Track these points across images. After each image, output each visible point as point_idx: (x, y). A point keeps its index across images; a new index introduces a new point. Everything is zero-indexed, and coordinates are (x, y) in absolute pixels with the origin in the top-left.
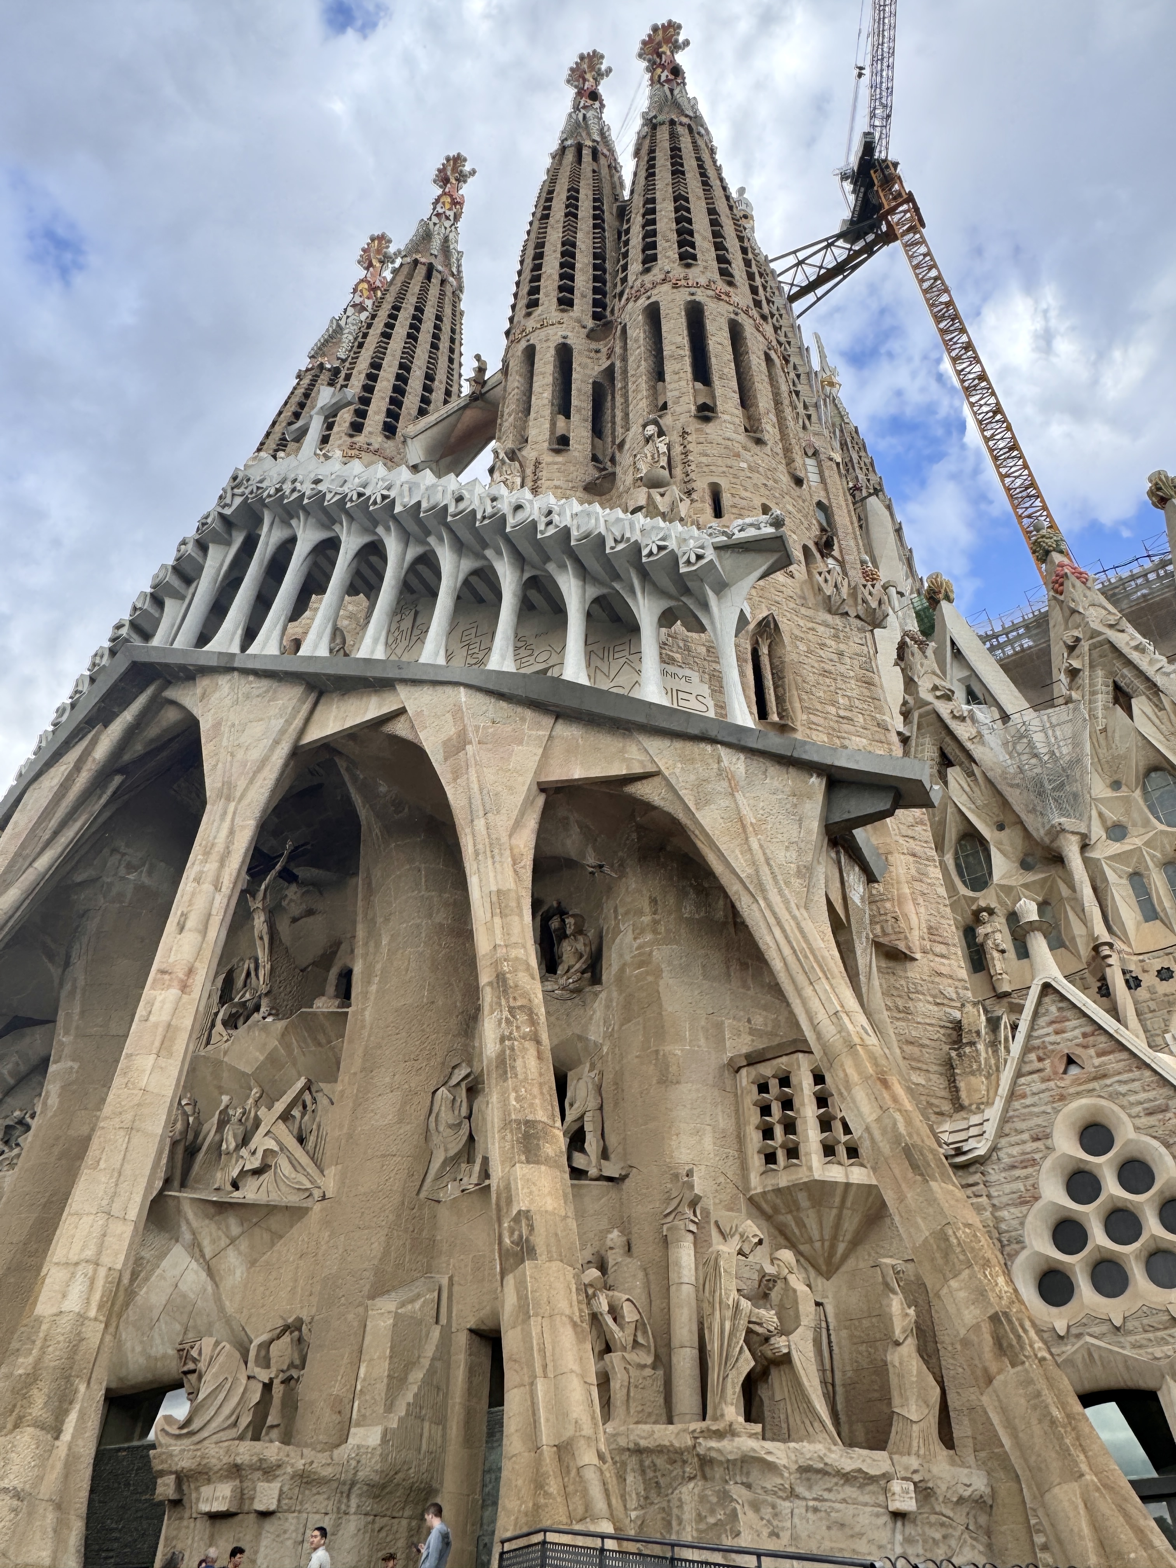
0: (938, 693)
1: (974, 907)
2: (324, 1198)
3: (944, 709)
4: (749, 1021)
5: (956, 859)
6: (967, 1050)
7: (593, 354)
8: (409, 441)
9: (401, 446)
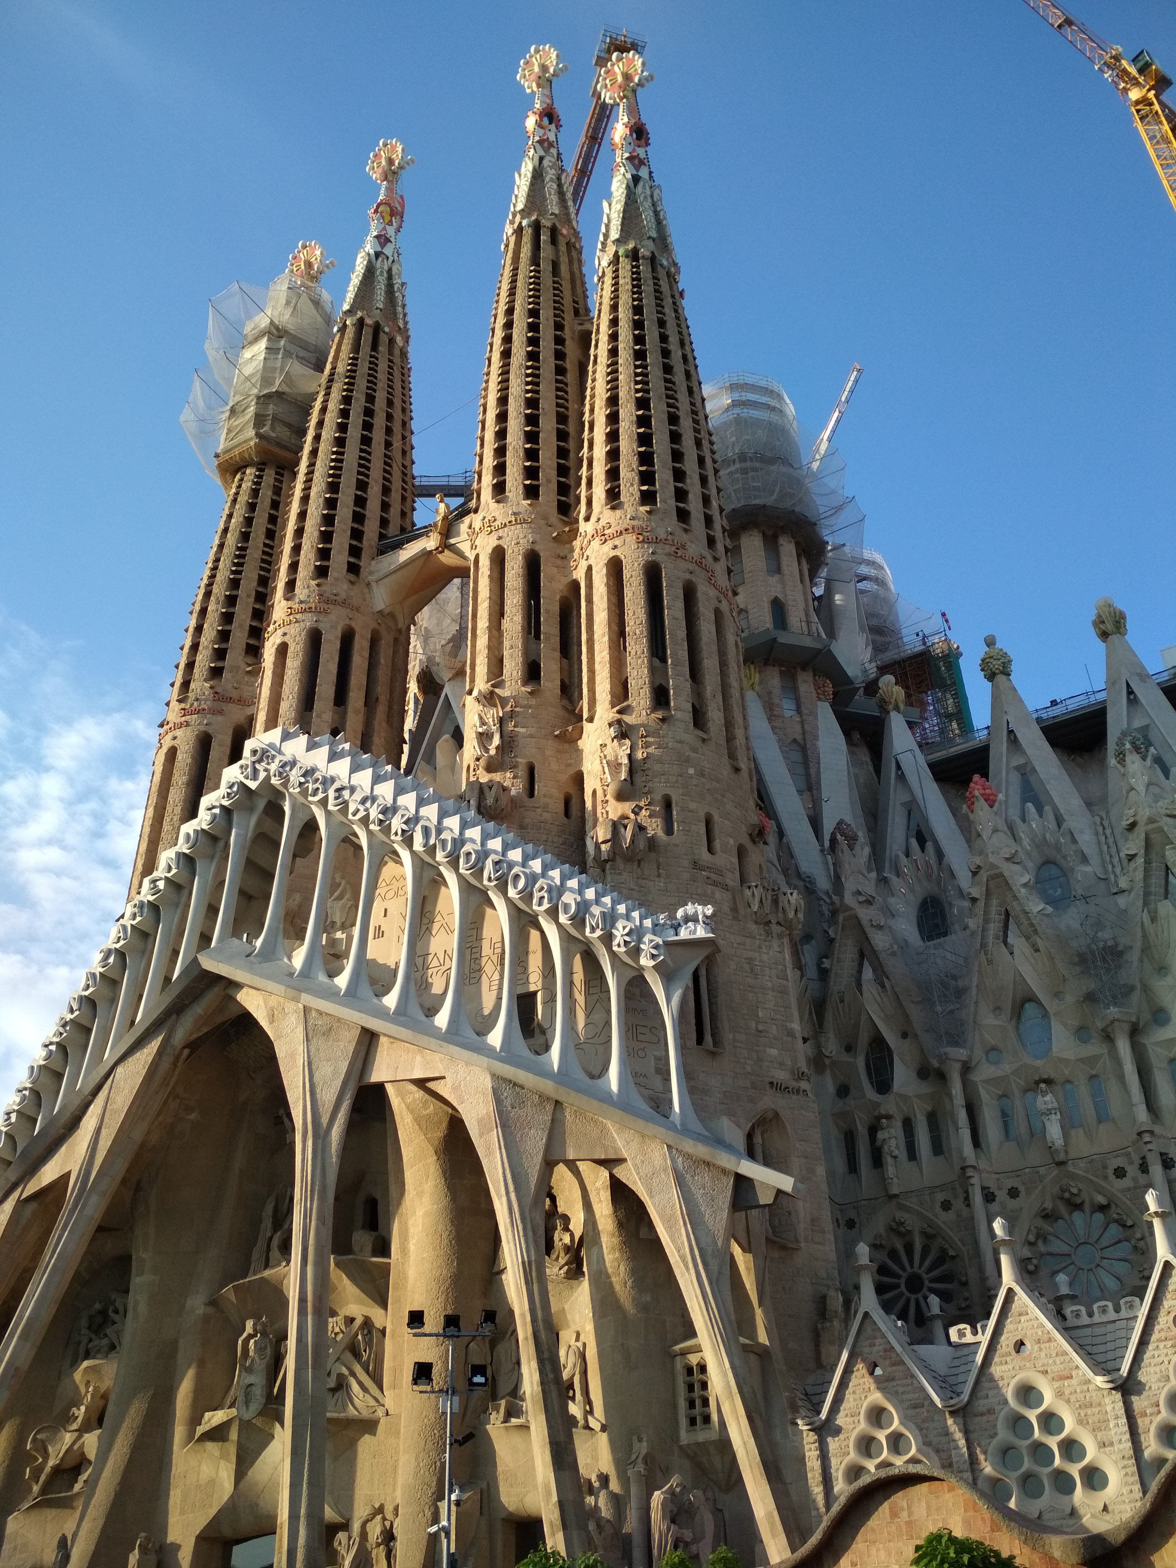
0: (861, 899)
1: (876, 1114)
2: (387, 1414)
3: (863, 914)
5: (867, 1061)
6: (828, 1325)
7: (559, 562)
8: (373, 584)
9: (366, 590)
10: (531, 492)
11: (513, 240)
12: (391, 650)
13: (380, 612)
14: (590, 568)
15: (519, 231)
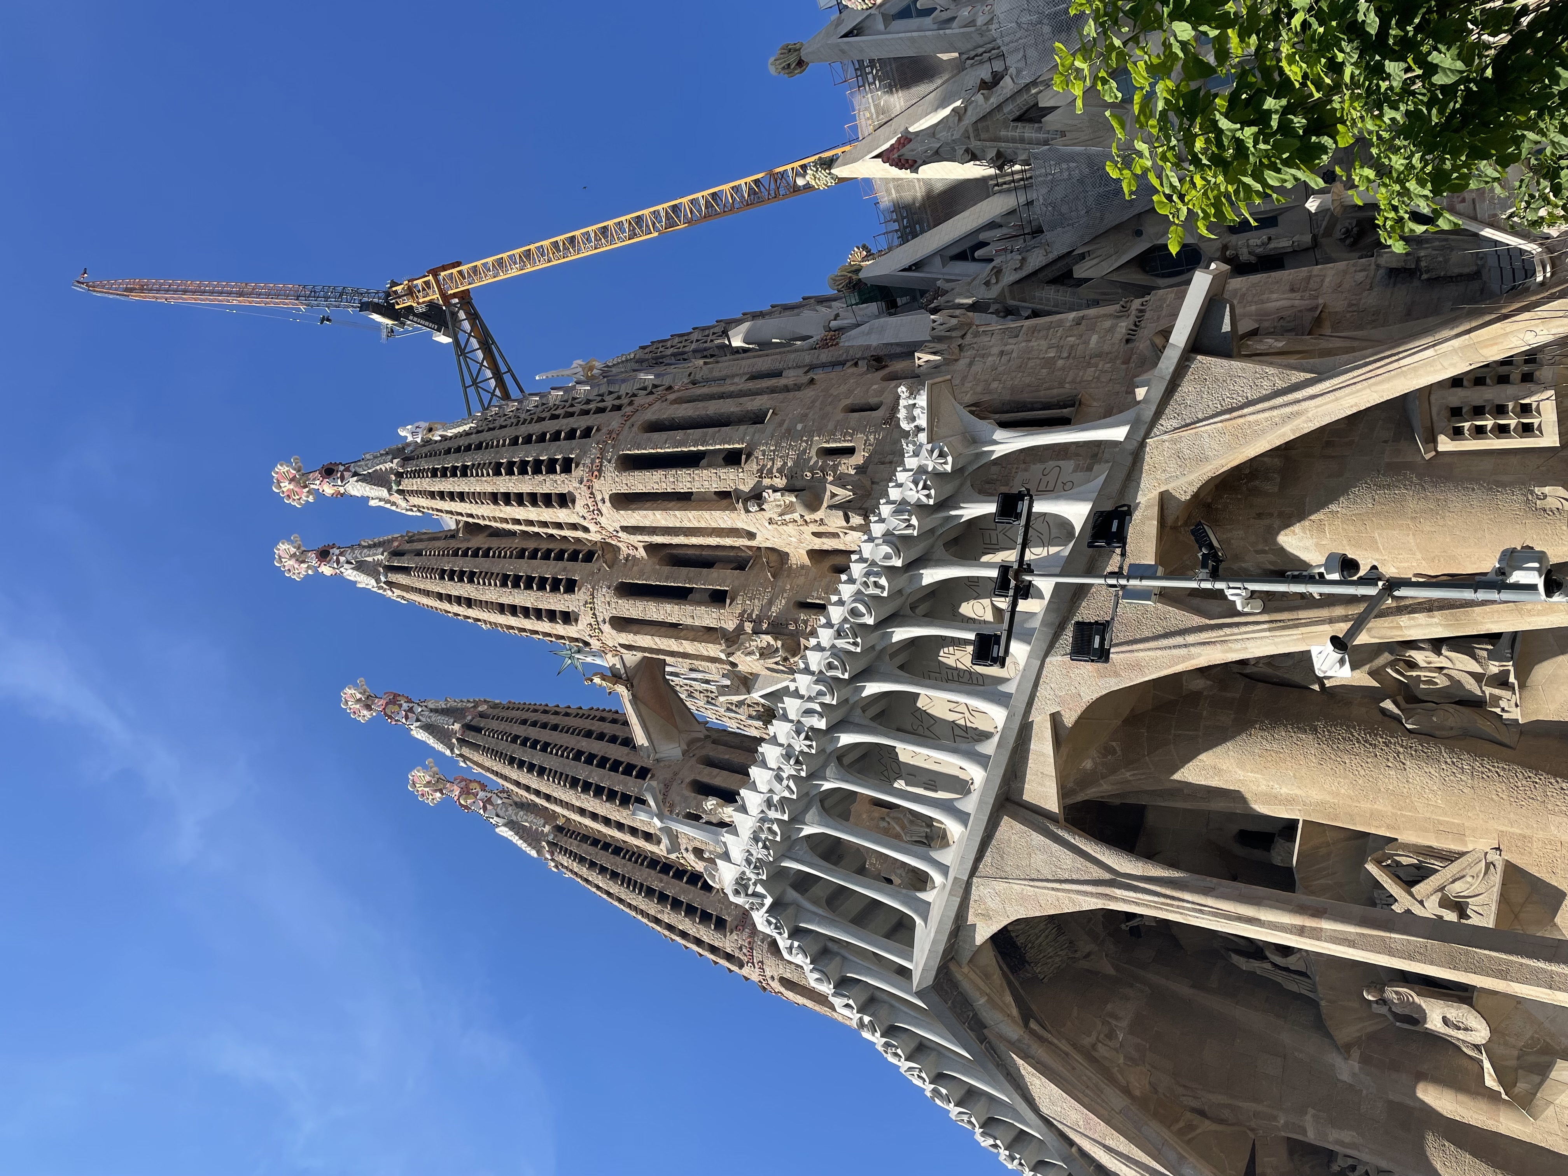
0: (994, 281)
2: (1498, 849)
3: (1009, 277)
4: (1386, 442)
5: (1164, 276)
6: (1423, 264)
7: (630, 564)
8: (657, 756)
9: (662, 764)
10: (571, 587)
11: (397, 592)
12: (720, 747)
13: (684, 753)
14: (624, 529)
15: (390, 584)
